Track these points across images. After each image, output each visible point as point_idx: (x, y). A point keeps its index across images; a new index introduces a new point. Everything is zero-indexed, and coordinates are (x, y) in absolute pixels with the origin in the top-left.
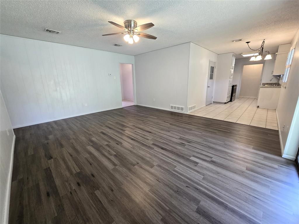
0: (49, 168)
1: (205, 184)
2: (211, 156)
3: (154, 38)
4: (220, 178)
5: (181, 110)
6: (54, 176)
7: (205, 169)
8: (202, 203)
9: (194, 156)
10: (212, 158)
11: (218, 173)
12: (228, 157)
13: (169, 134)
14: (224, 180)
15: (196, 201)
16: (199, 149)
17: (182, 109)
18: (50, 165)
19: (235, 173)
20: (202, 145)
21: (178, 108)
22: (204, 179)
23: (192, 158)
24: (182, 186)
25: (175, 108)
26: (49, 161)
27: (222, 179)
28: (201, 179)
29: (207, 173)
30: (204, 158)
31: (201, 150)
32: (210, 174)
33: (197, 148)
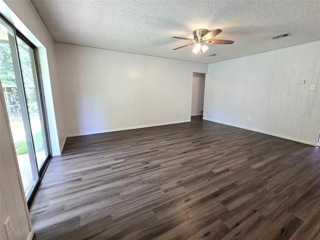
1: (101, 156)
2: (113, 170)
4: (96, 162)
7: (108, 161)
9: (123, 162)
10: (112, 169)
11: (99, 164)
12: (102, 179)
14: (93, 163)
19: (88, 170)
22: (104, 157)
23: (123, 160)
27: (95, 162)
28: (104, 156)
29: (105, 160)
30: (116, 166)
31: (128, 169)
32: (103, 161)
33: (131, 168)
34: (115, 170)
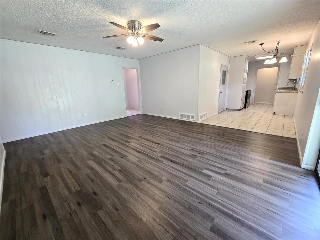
0: (45, 186)
1: (219, 199)
3: (161, 40)
4: (235, 192)
5: (191, 119)
6: (51, 196)
7: (219, 182)
8: (216, 221)
9: (207, 169)
10: (226, 170)
11: (233, 187)
12: (243, 169)
13: (179, 145)
14: (240, 195)
15: (210, 218)
16: (212, 161)
17: (193, 117)
18: (46, 183)
19: (252, 186)
20: (215, 157)
21: (189, 116)
22: (218, 193)
23: (205, 171)
24: (194, 202)
25: (185, 116)
26: (45, 179)
27: (237, 193)
28: (215, 194)
29: (221, 186)
30: (218, 170)
31: (214, 161)
32: (225, 188)
33: (210, 160)
34: (225, 168)
